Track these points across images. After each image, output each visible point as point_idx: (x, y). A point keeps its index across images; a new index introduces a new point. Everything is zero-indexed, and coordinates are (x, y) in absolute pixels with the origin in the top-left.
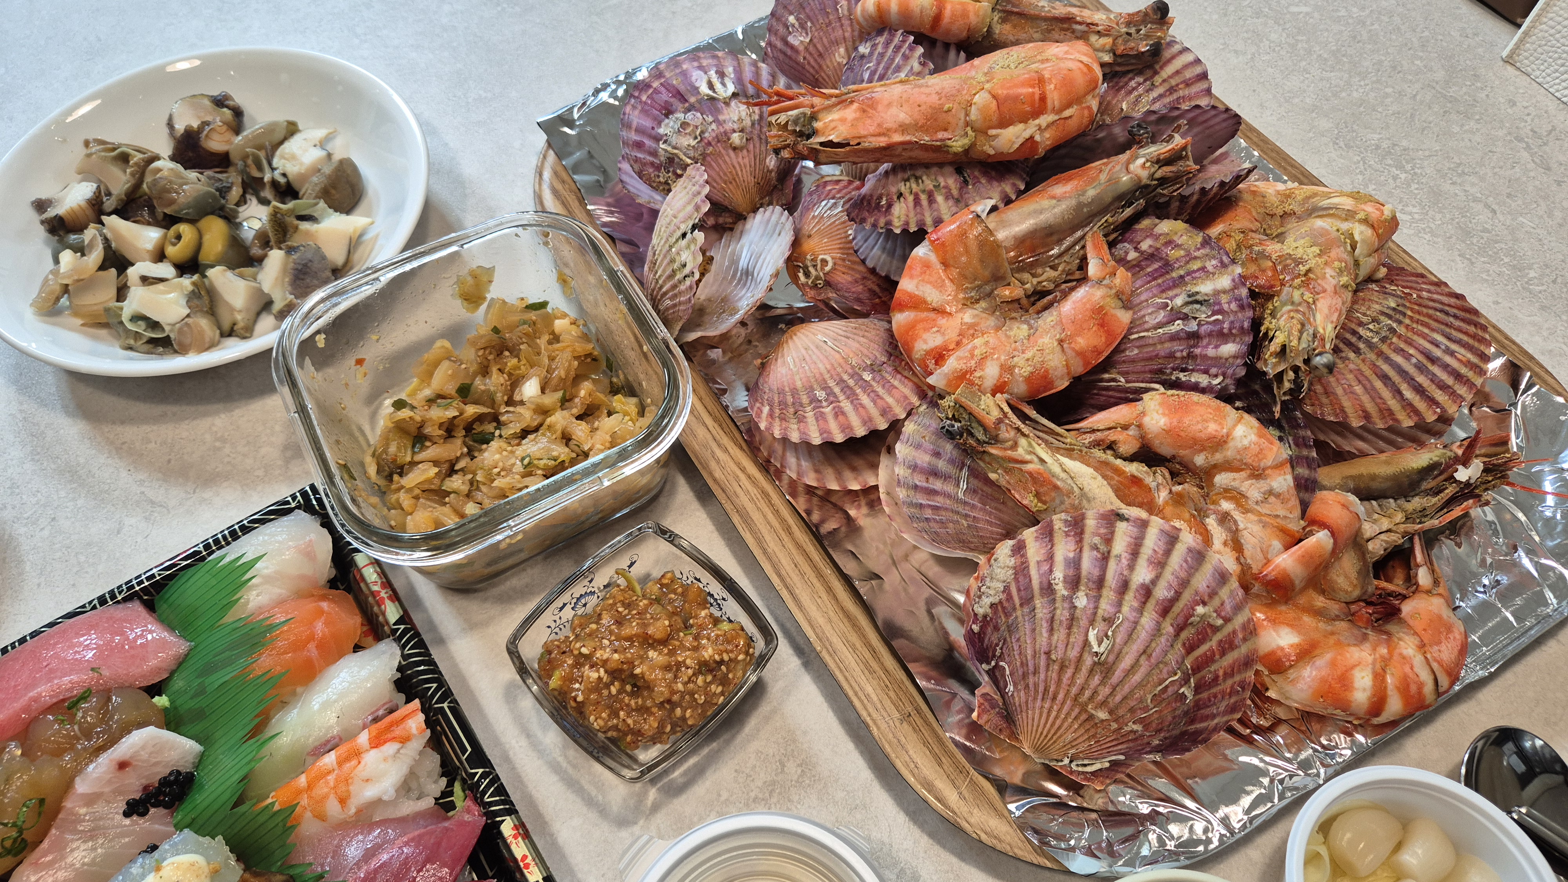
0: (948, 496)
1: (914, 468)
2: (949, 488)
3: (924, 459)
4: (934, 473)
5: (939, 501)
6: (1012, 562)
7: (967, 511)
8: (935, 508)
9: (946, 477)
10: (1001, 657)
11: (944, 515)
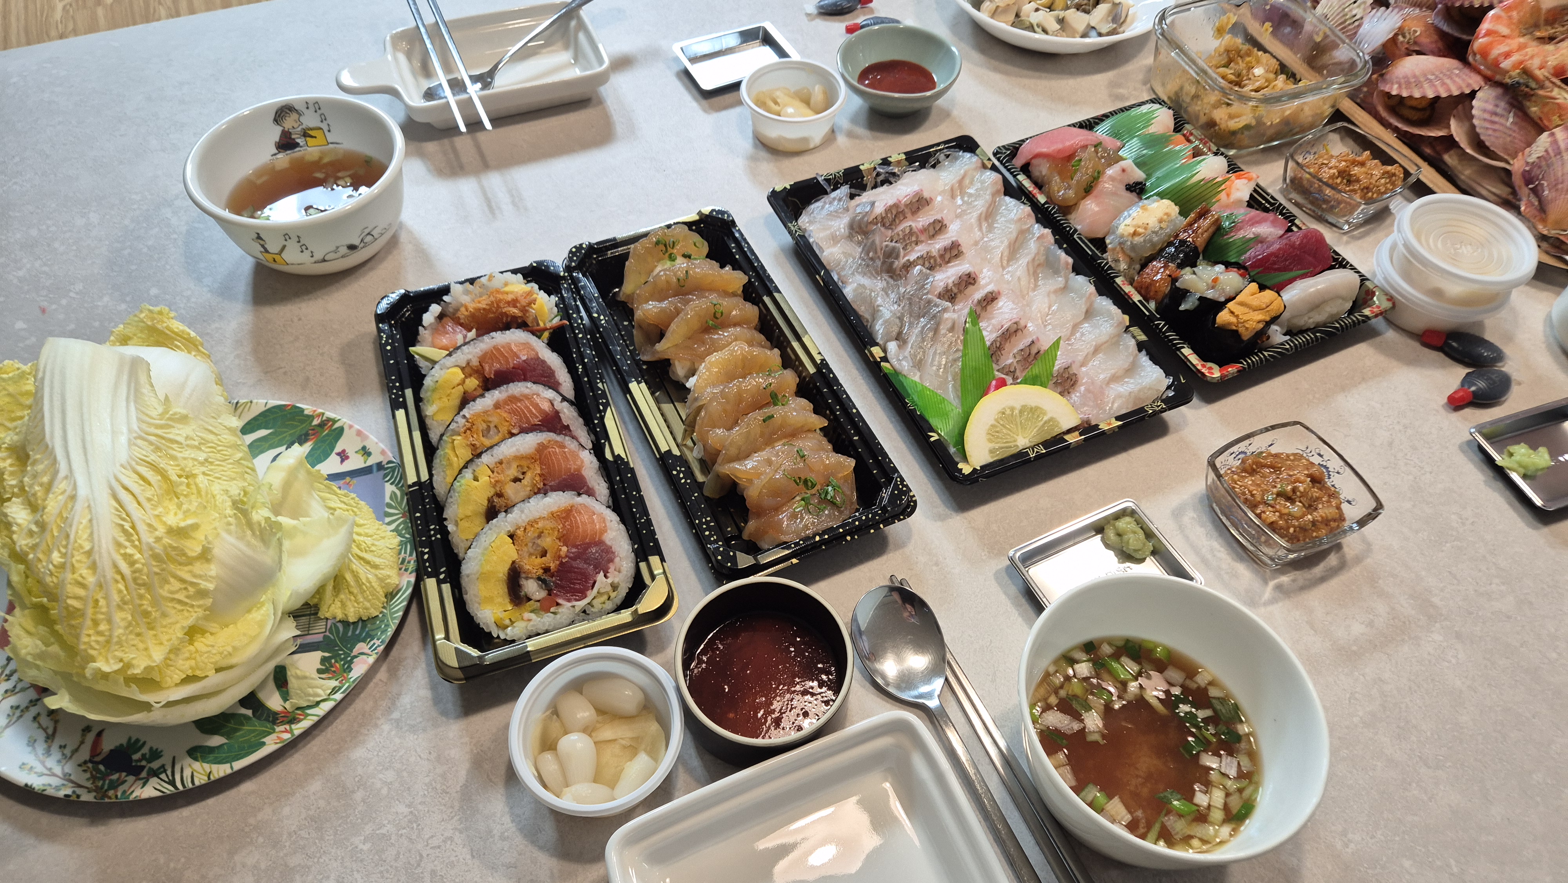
0: (1502, 125)
1: (1485, 111)
2: (1502, 121)
3: (1490, 107)
4: (1496, 114)
5: (1496, 127)
6: (1549, 140)
7: (1511, 133)
8: (1495, 130)
9: (1502, 116)
10: (1543, 179)
11: (1497, 134)
